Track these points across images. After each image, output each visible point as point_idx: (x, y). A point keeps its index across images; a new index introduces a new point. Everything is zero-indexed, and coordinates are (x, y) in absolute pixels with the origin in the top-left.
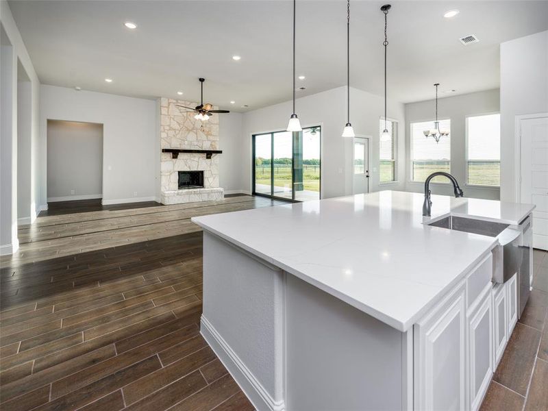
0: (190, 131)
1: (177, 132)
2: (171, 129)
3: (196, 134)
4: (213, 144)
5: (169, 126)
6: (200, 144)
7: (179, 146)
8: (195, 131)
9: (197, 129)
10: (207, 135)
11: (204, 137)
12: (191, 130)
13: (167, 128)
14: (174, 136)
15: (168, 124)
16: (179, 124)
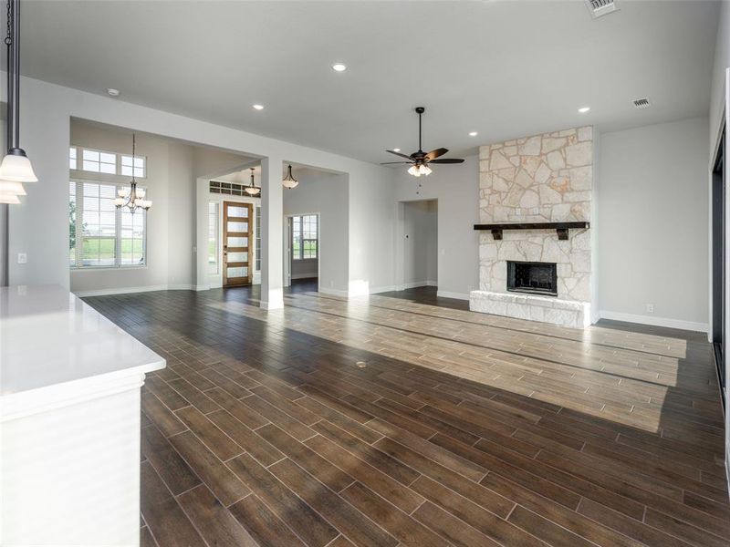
0: (525, 190)
1: (503, 195)
2: (494, 192)
3: (538, 193)
4: (577, 208)
5: (491, 187)
6: (546, 211)
7: (506, 219)
8: (535, 188)
9: (539, 184)
10: (562, 193)
11: (555, 196)
12: (529, 188)
13: (488, 191)
14: (498, 202)
15: (490, 184)
16: (507, 182)
